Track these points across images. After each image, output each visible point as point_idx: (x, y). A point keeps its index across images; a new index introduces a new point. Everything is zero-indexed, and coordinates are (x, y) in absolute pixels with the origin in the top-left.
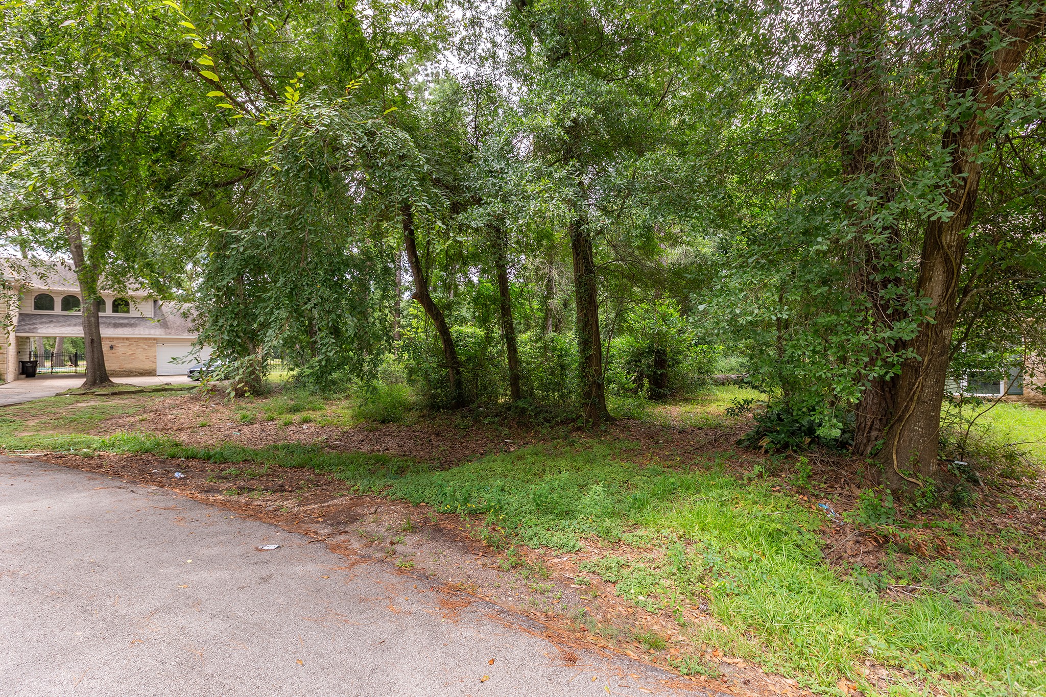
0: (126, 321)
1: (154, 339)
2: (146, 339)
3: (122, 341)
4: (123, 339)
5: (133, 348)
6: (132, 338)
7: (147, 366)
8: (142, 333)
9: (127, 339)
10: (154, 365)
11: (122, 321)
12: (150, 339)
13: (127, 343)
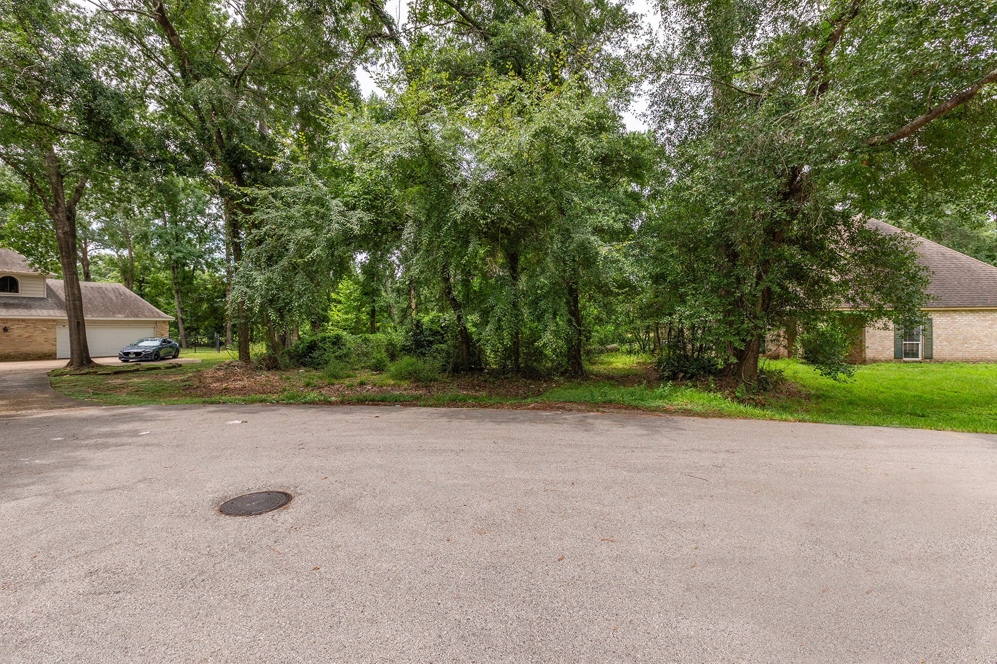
0: (16, 301)
1: (54, 321)
2: (45, 320)
3: (17, 323)
4: (19, 320)
5: (30, 331)
6: (29, 320)
7: (47, 348)
8: (40, 314)
9: (23, 320)
10: (54, 348)
11: (11, 301)
12: (49, 320)
13: (23, 325)
